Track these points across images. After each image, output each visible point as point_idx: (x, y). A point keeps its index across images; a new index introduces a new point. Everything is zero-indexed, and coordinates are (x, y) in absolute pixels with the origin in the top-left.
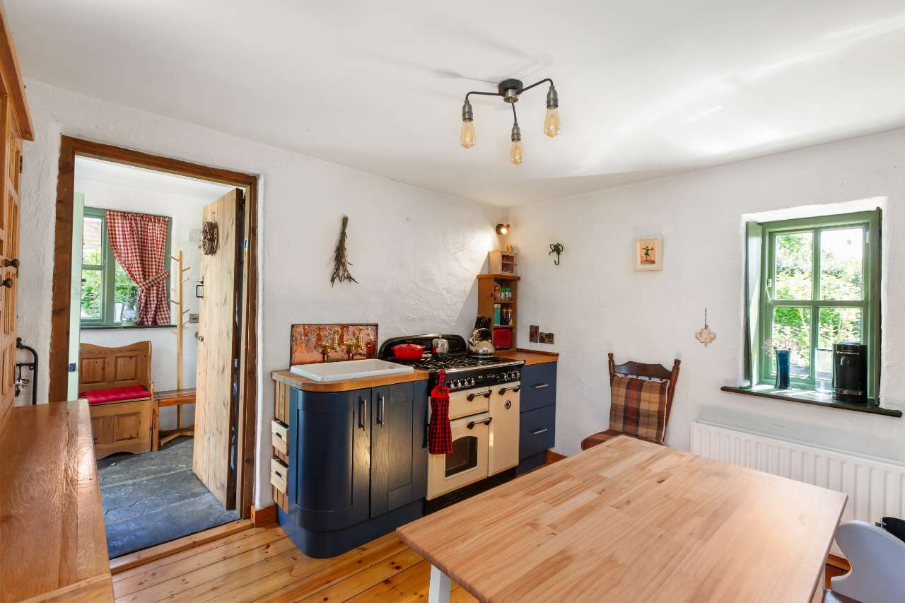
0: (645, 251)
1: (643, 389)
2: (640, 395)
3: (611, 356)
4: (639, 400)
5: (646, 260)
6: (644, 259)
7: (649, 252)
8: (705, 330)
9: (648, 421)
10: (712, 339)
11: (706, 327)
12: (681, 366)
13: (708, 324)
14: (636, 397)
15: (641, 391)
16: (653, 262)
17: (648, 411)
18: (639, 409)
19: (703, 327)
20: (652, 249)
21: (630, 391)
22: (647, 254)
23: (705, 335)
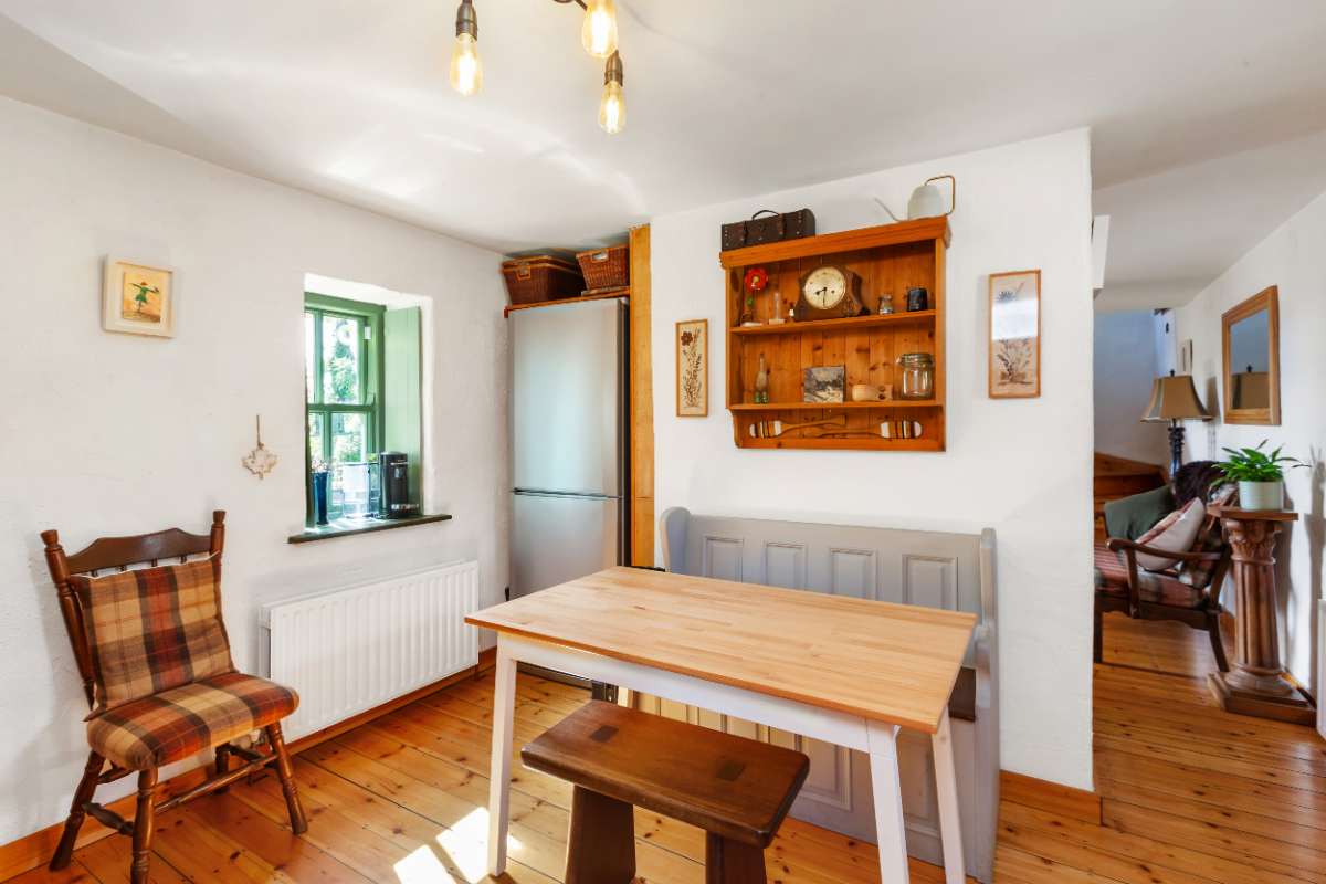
0: (138, 292)
1: (180, 584)
2: (177, 597)
3: (49, 538)
4: (175, 609)
5: (139, 312)
6: (135, 306)
7: (148, 296)
8: (260, 452)
9: (207, 640)
10: (271, 466)
11: (260, 445)
12: (226, 522)
13: (262, 442)
14: (169, 606)
15: (176, 590)
16: (156, 319)
17: (203, 621)
18: (182, 627)
19: (255, 446)
20: (156, 291)
21: (150, 599)
22: (141, 298)
23: (260, 459)
